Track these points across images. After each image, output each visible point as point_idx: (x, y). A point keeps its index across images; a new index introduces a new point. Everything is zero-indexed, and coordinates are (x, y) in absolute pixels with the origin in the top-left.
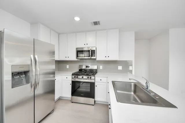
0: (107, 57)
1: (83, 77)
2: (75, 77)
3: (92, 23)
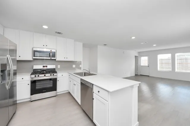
0: (66, 58)
1: (45, 75)
2: (35, 76)
3: (56, 32)
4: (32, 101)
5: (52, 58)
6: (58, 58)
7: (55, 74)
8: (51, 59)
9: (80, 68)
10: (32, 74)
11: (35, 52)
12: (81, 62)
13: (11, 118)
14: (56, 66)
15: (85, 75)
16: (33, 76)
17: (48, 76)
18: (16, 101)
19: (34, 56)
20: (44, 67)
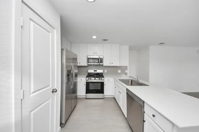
0: (111, 63)
1: (95, 79)
2: (89, 79)
3: (103, 40)
4: (86, 99)
5: (101, 64)
6: (105, 63)
7: (102, 79)
8: (99, 65)
9: (126, 74)
10: (87, 77)
11: (88, 59)
12: (127, 67)
13: (73, 110)
14: (104, 71)
15: (131, 85)
16: (87, 79)
17: (97, 80)
18: (77, 96)
19: (88, 63)
20: (95, 71)
